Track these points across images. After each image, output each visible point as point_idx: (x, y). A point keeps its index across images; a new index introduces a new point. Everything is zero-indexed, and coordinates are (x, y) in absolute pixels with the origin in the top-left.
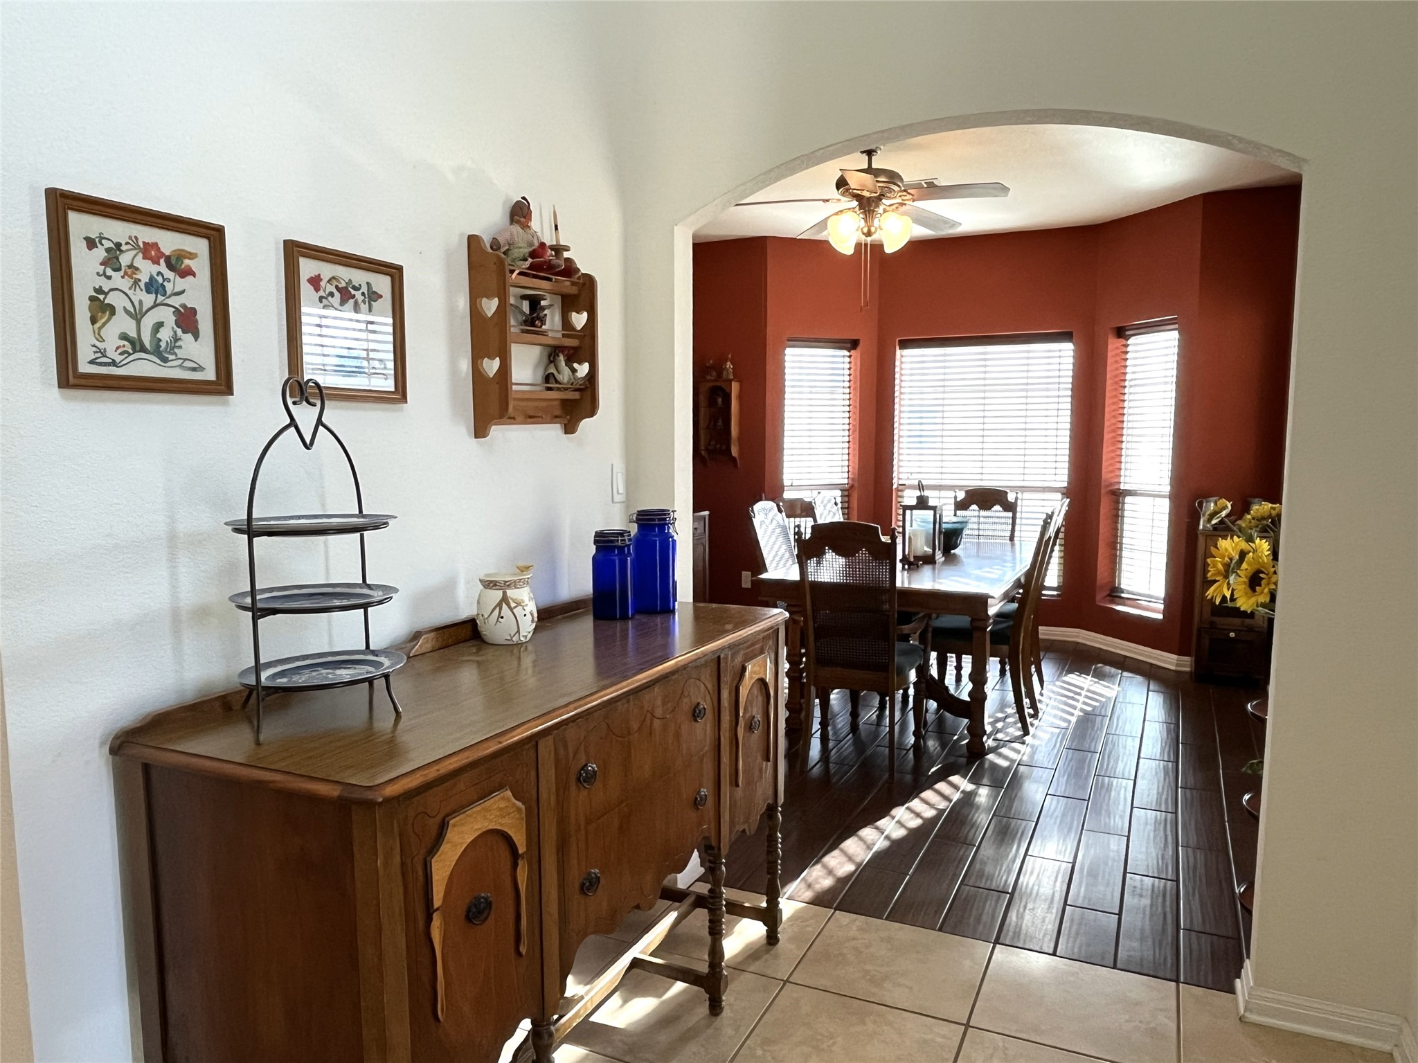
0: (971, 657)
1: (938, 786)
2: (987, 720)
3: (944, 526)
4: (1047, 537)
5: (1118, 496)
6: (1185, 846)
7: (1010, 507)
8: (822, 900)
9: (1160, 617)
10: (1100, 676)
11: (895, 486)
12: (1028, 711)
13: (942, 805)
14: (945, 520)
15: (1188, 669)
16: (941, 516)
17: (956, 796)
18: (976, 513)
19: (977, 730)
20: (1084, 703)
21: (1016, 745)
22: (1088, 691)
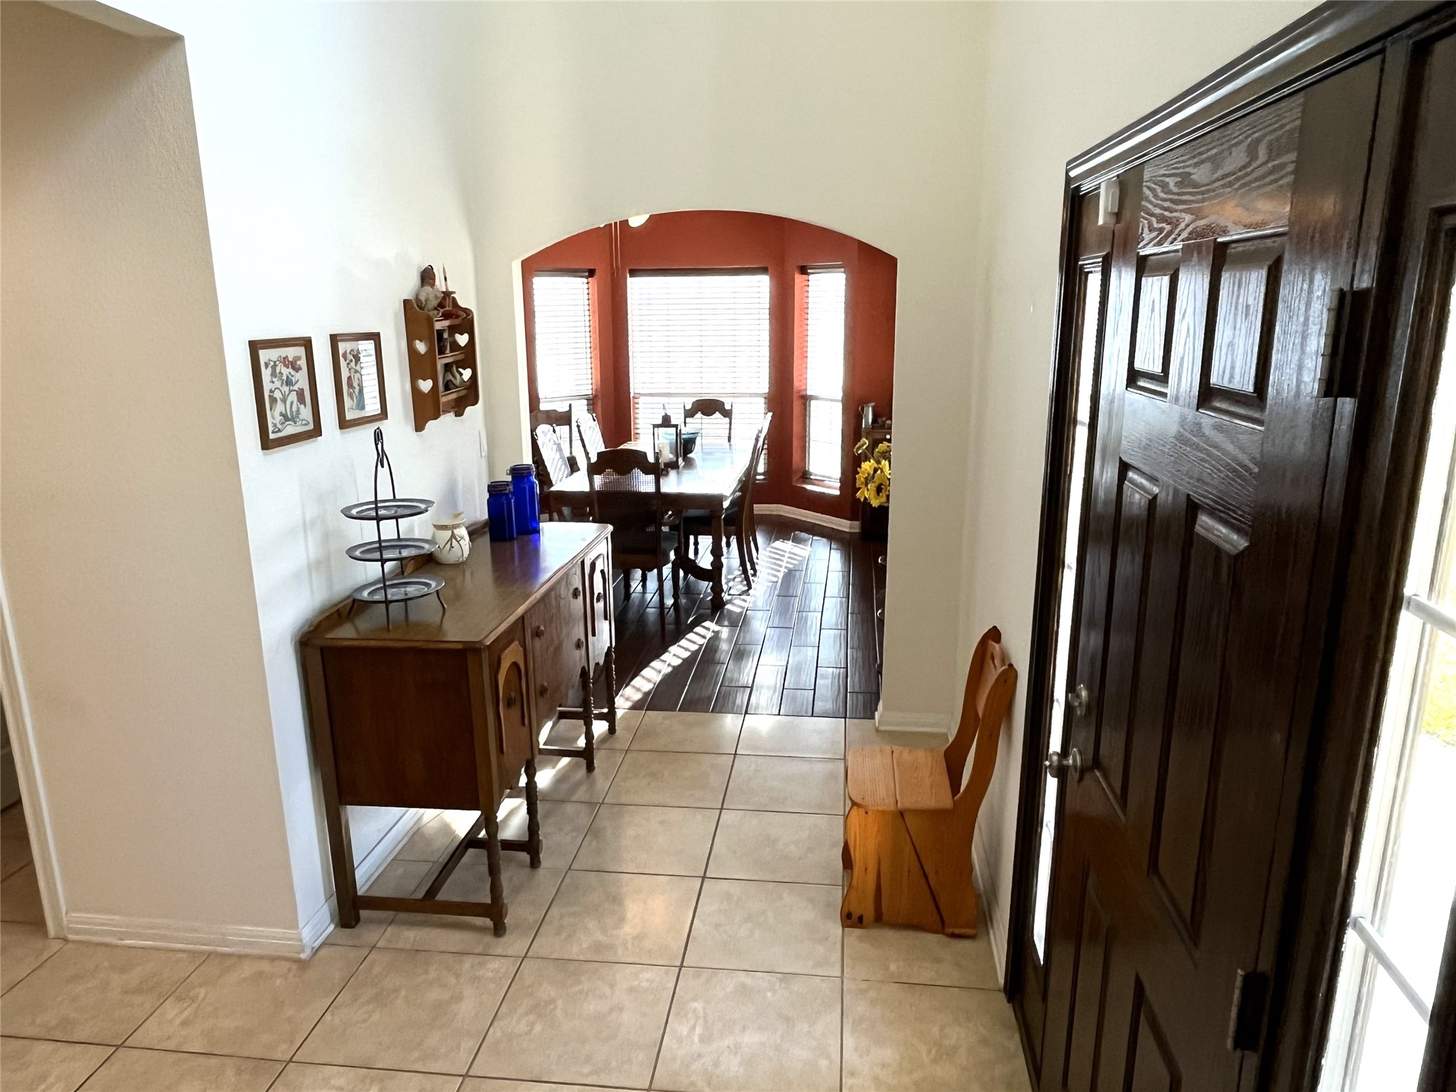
0: (711, 537)
1: (696, 630)
2: (724, 581)
3: (683, 437)
4: (758, 447)
5: (805, 399)
6: (852, 648)
7: (727, 414)
8: (637, 706)
9: (837, 493)
10: (797, 540)
11: (632, 395)
12: (750, 572)
13: (702, 641)
14: (683, 432)
15: (857, 531)
16: (680, 430)
17: (709, 635)
18: (699, 421)
19: (717, 589)
20: (788, 562)
21: (744, 597)
22: (790, 553)
